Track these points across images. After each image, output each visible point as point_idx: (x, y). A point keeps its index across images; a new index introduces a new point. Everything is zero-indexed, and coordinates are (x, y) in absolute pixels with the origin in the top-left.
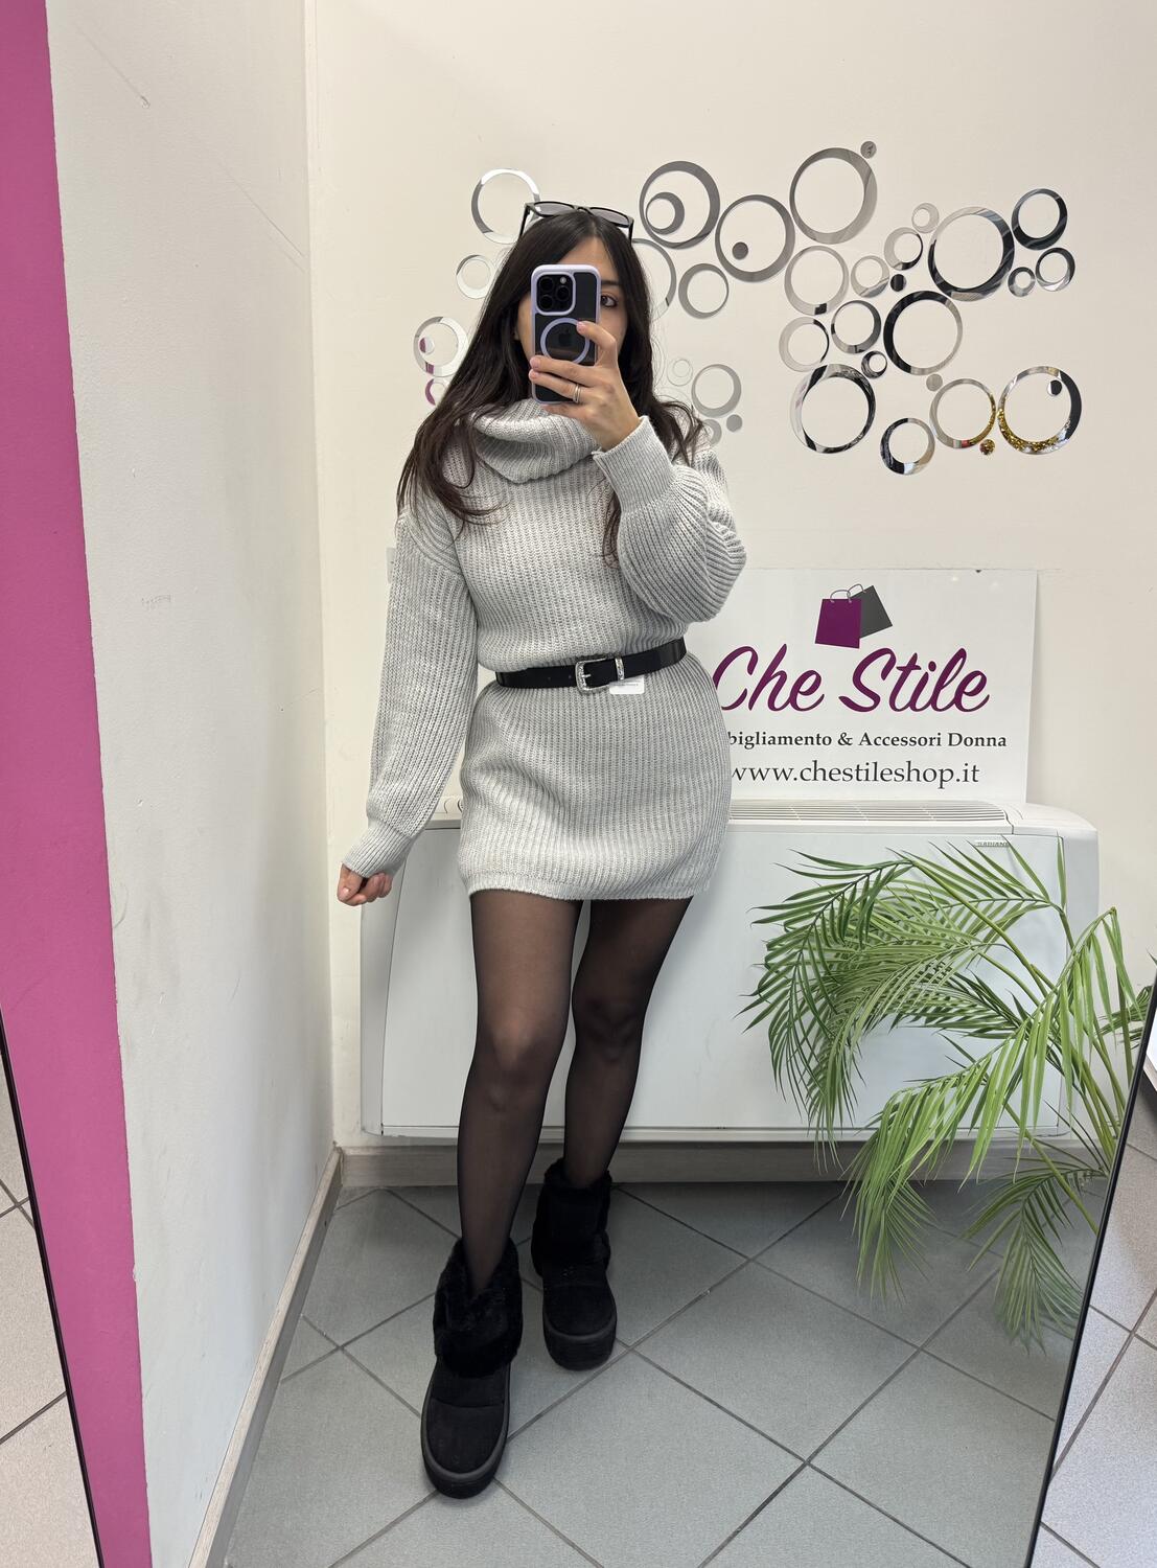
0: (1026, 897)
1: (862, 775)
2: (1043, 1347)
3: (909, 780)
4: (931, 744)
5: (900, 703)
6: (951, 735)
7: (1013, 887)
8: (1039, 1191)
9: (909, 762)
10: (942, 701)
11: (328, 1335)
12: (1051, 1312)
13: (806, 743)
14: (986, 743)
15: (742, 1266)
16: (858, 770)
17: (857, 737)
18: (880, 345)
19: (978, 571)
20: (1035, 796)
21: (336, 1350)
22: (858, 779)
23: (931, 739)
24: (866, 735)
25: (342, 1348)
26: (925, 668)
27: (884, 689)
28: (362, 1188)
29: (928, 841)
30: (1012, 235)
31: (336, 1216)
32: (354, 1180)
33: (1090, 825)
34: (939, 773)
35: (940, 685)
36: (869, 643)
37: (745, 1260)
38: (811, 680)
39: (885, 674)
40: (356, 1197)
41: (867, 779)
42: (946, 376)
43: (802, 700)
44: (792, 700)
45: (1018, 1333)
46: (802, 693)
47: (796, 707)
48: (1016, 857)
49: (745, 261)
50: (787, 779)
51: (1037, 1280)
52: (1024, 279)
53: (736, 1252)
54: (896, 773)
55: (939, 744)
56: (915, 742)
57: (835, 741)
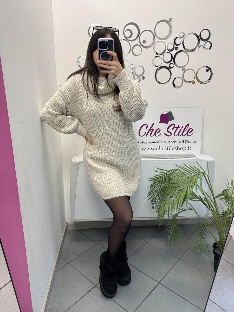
1: (168, 149)
3: (177, 150)
5: (176, 135)
6: (186, 141)
7: (199, 171)
8: (203, 228)
9: (178, 146)
10: (184, 134)
11: (66, 260)
13: (157, 143)
14: (192, 142)
15: (145, 243)
17: (167, 142)
18: (172, 62)
19: (192, 108)
20: (202, 152)
23: (182, 141)
24: (169, 141)
25: (69, 263)
26: (181, 128)
27: (173, 132)
29: (182, 162)
30: (199, 38)
33: (213, 158)
34: (183, 148)
35: (184, 131)
36: (170, 123)
38: (159, 130)
39: (173, 129)
42: (186, 68)
43: (157, 134)
44: (155, 134)
45: (198, 255)
46: (157, 133)
47: (156, 136)
48: (199, 165)
49: (145, 44)
50: (154, 150)
51: (202, 244)
52: (202, 47)
53: (144, 240)
54: (175, 149)
55: (183, 143)
56: (179, 142)
57: (163, 142)
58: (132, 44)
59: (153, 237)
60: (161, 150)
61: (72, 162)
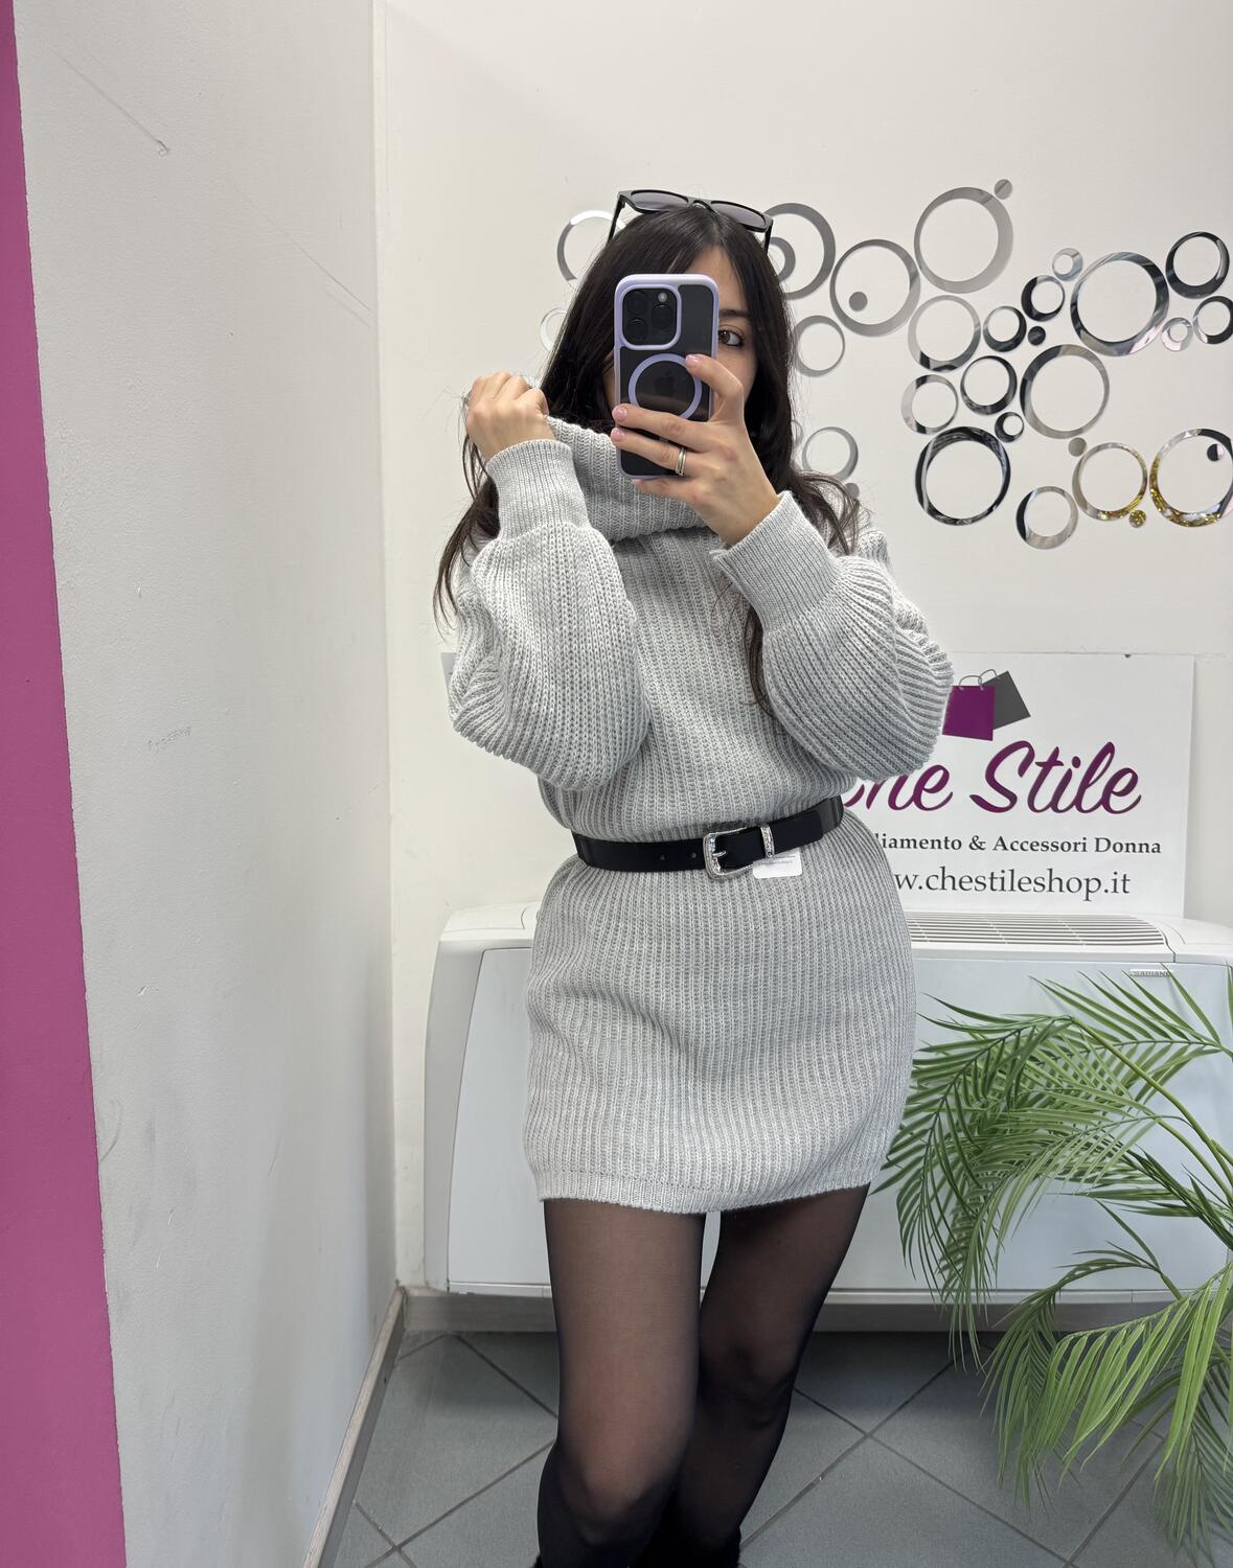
0: (1192, 1039)
1: (997, 884)
2: (1211, 1560)
3: (1050, 890)
4: (1075, 850)
5: (1040, 803)
6: (1098, 840)
7: (1181, 1028)
9: (1051, 870)
10: (1087, 804)
11: (384, 1530)
12: (1219, 1514)
13: (933, 847)
14: (1138, 849)
15: (859, 1443)
16: (992, 878)
17: (990, 841)
18: (1015, 407)
19: (1127, 656)
20: (1194, 910)
21: (392, 1551)
22: (992, 889)
23: (1076, 844)
24: (1001, 839)
25: (399, 1548)
26: (1068, 765)
27: (1021, 787)
28: (428, 1333)
29: (1077, 969)
30: (1165, 281)
31: (398, 1368)
32: (417, 1324)
34: (1084, 883)
35: (1086, 784)
36: (1004, 735)
37: (861, 1436)
38: (939, 776)
39: (1022, 770)
40: (419, 1344)
41: (1003, 889)
42: (1091, 439)
43: (927, 799)
44: (916, 798)
45: (1182, 1543)
46: (927, 791)
47: (921, 806)
48: (1174, 983)
49: (861, 313)
50: (911, 887)
51: (1202, 1475)
52: (1179, 330)
53: (850, 1424)
54: (1036, 883)
55: (1084, 850)
56: (1057, 847)
57: (965, 845)
59: (900, 1408)
60: (954, 888)
61: (440, 943)
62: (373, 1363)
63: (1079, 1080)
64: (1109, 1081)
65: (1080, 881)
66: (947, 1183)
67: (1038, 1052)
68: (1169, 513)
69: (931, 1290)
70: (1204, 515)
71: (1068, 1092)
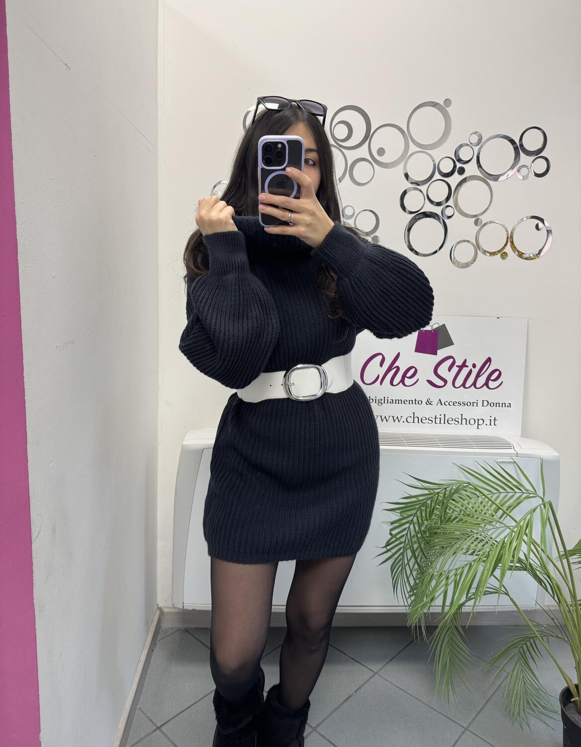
0: (524, 491)
1: (438, 421)
2: (529, 727)
3: (461, 424)
4: (473, 405)
5: (457, 384)
6: (483, 401)
7: (519, 486)
8: (528, 643)
10: (478, 385)
11: (153, 719)
13: (409, 403)
14: (501, 405)
15: (372, 677)
16: (436, 418)
17: (435, 401)
18: (451, 203)
19: (498, 318)
20: (525, 434)
21: (156, 729)
22: (435, 423)
23: (473, 403)
24: (440, 400)
25: (159, 728)
26: (470, 367)
27: (449, 377)
28: (172, 629)
29: (473, 459)
30: (519, 148)
31: (158, 645)
32: (166, 625)
33: (556, 452)
34: (477, 421)
35: (478, 376)
36: (442, 353)
37: (373, 673)
38: (412, 371)
39: (450, 369)
40: (169, 634)
41: (440, 423)
42: (484, 219)
43: (407, 381)
44: (402, 381)
45: (516, 719)
46: (408, 378)
47: (404, 385)
48: (518, 468)
49: (382, 157)
50: (399, 421)
51: (526, 689)
52: (524, 171)
53: (368, 668)
54: (455, 421)
55: (477, 406)
56: (465, 404)
57: (424, 403)
58: (352, 156)
59: (391, 660)
60: (418, 422)
61: (183, 445)
62: (147, 642)
63: (474, 509)
64: (488, 510)
65: (475, 420)
66: (413, 558)
67: (456, 497)
68: (517, 253)
69: (405, 606)
70: (532, 255)
71: (469, 515)
